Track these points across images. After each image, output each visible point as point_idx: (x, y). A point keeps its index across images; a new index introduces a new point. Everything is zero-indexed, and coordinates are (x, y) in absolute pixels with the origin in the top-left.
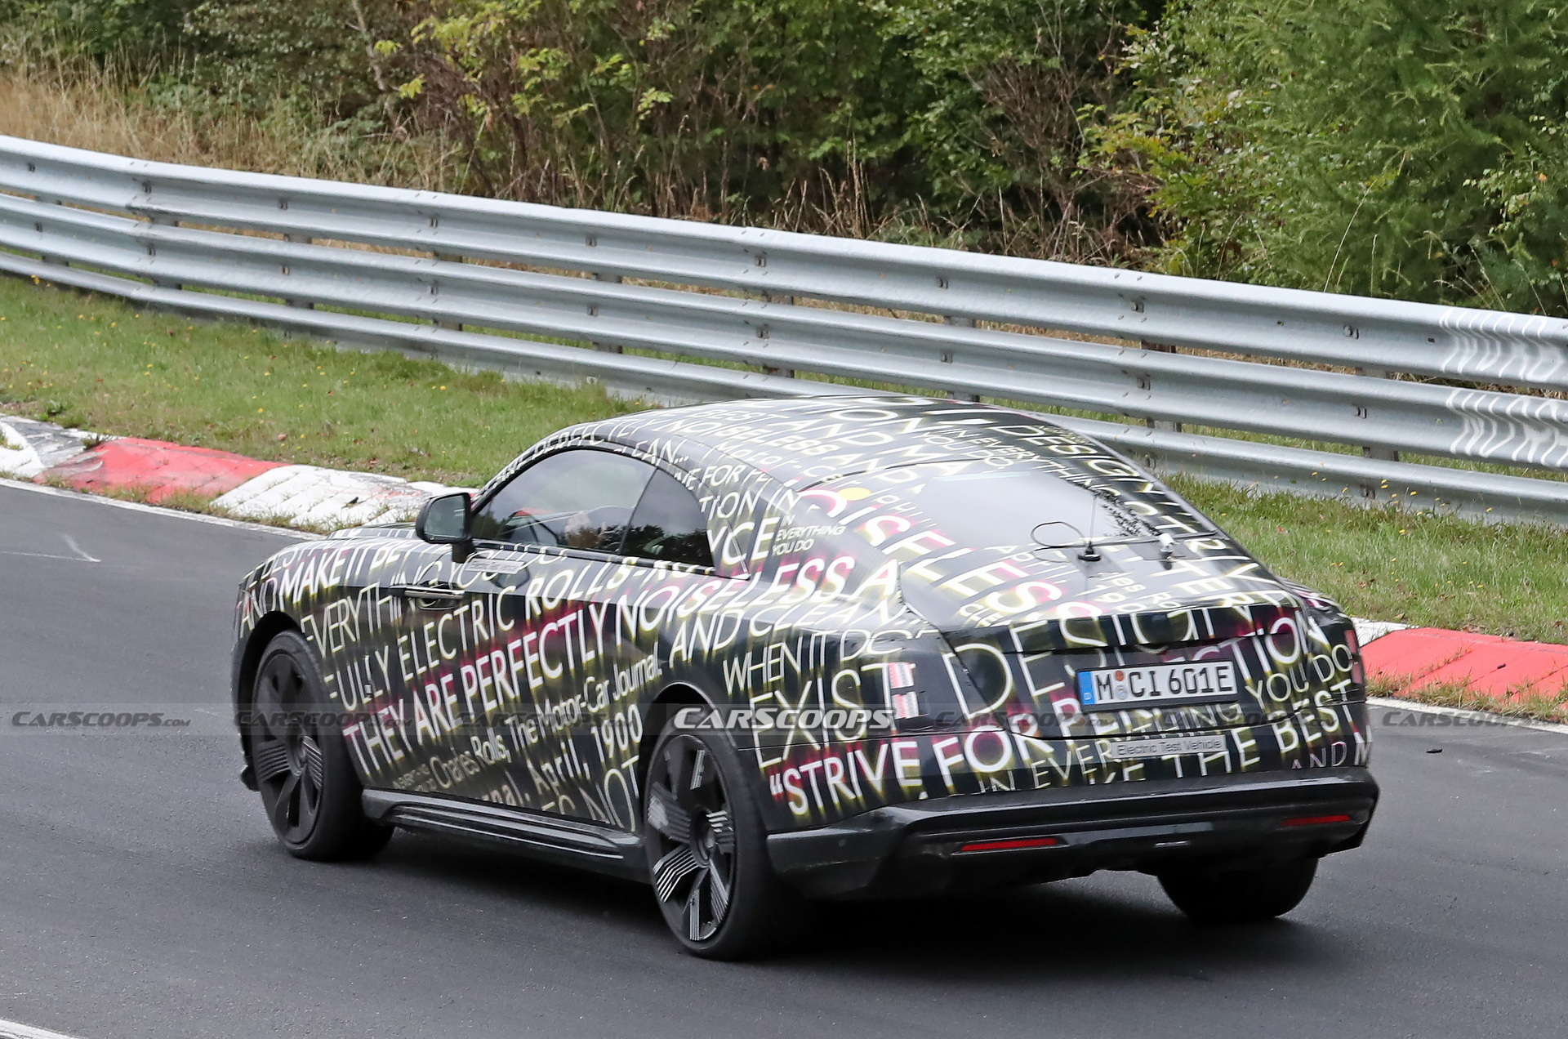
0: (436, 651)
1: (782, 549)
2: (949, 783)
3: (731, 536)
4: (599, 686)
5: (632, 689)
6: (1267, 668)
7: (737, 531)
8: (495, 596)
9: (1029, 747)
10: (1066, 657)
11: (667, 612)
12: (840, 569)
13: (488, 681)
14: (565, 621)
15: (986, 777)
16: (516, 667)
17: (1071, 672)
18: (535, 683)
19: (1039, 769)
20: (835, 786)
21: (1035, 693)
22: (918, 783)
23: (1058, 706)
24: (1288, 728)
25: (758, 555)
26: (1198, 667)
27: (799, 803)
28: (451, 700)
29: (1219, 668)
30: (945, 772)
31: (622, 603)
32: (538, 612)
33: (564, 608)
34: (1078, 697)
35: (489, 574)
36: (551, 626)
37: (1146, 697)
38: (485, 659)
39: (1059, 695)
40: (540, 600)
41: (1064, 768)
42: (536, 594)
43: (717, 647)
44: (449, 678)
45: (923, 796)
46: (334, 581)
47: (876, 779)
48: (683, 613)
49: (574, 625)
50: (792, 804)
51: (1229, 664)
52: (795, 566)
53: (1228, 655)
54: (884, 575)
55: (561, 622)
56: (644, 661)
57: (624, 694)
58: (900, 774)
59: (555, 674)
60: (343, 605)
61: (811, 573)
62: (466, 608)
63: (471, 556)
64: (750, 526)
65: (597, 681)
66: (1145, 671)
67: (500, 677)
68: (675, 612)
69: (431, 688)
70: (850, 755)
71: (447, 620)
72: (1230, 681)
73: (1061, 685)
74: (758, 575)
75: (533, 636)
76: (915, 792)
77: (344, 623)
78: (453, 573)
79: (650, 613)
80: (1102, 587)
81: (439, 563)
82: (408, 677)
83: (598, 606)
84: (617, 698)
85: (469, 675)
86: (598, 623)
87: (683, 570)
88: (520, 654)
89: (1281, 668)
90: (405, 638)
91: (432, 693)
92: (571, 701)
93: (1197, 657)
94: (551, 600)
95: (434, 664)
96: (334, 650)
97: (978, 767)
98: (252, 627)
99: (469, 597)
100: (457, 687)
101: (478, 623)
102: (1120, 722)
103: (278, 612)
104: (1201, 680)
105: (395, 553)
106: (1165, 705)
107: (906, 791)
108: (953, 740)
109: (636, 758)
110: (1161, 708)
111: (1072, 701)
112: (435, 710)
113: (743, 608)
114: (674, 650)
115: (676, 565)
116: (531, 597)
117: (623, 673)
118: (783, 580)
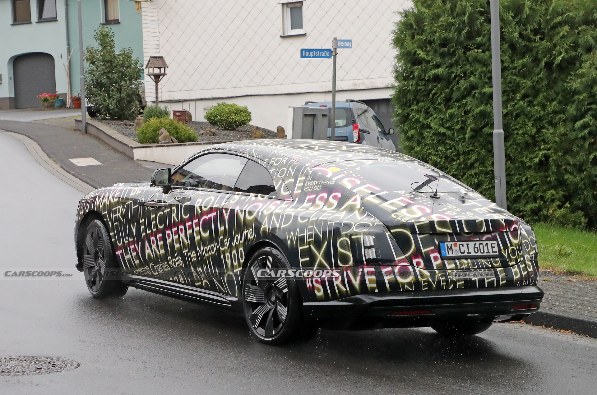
0: (156, 226)
1: (307, 189)
2: (388, 286)
3: (284, 184)
4: (226, 240)
5: (241, 242)
6: (509, 245)
7: (286, 182)
8: (181, 206)
9: (420, 272)
10: (435, 237)
11: (258, 212)
12: (335, 197)
13: (177, 237)
14: (212, 215)
15: (403, 284)
16: (189, 232)
17: (437, 243)
18: (197, 238)
19: (424, 282)
20: (337, 285)
21: (423, 251)
22: (375, 285)
23: (432, 256)
24: (516, 269)
25: (296, 191)
26: (484, 243)
27: (319, 290)
28: (161, 243)
29: (492, 244)
30: (387, 282)
31: (237, 208)
32: (200, 212)
33: (211, 210)
34: (440, 253)
35: (178, 198)
36: (205, 217)
37: (466, 254)
38: (176, 229)
39: (433, 252)
40: (201, 207)
41: (434, 282)
42: (199, 205)
43: (282, 226)
44: (160, 235)
45: (376, 291)
46: (116, 200)
47: (356, 283)
48: (265, 213)
49: (215, 217)
50: (316, 291)
51: (495, 242)
52: (314, 196)
53: (494, 238)
54: (355, 200)
55: (209, 216)
56: (247, 231)
57: (237, 243)
58: (367, 282)
59: (206, 235)
60: (119, 208)
61: (322, 199)
62: (169, 210)
63: (170, 191)
64: (293, 180)
65: (224, 238)
66: (465, 243)
67: (182, 235)
68: (262, 213)
69: (153, 238)
70: (345, 273)
71: (161, 214)
72: (496, 249)
73: (433, 248)
74: (297, 199)
75: (197, 220)
76: (373, 289)
77: (119, 215)
78: (163, 197)
79: (250, 213)
80: (445, 209)
81: (157, 194)
82: (143, 234)
83: (226, 210)
84: (234, 245)
85: (169, 235)
86: (226, 217)
87: (262, 197)
88: (191, 227)
89: (514, 245)
90: (143, 220)
91: (153, 241)
92: (212, 245)
93: (484, 239)
94: (205, 207)
95: (154, 230)
96: (114, 224)
97: (400, 280)
98: (83, 216)
99: (170, 206)
100: (164, 238)
101: (174, 215)
102: (456, 264)
103: (94, 211)
104: (486, 248)
105: (139, 191)
106: (472, 258)
107: (369, 289)
108: (390, 269)
109: (241, 268)
110: (471, 259)
111: (437, 254)
112: (154, 246)
113: (293, 212)
114: (263, 227)
115: (259, 195)
116: (197, 206)
117: (237, 235)
118: (309, 201)
